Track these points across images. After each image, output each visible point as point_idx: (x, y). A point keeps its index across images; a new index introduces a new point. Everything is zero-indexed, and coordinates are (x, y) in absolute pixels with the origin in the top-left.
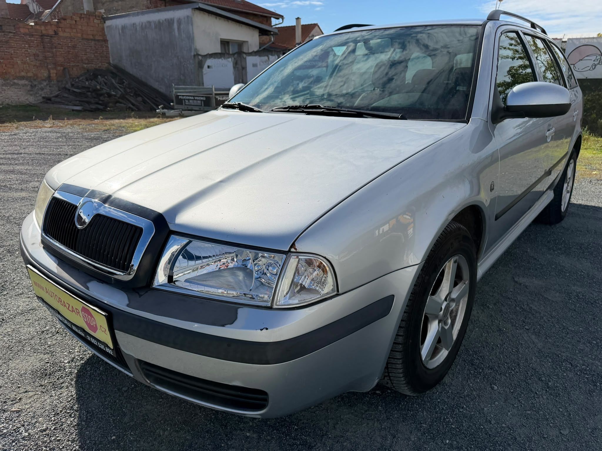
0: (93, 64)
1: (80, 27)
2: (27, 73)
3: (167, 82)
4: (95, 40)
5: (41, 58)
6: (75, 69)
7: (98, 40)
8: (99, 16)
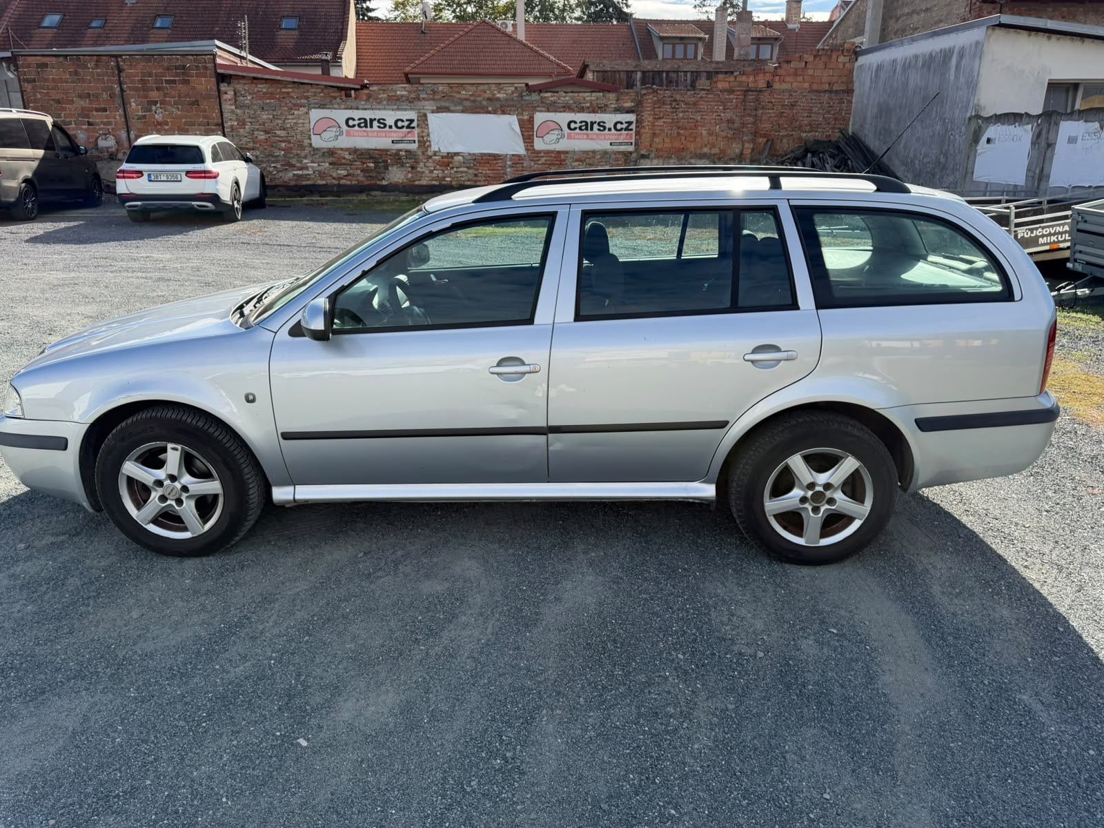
0: (817, 131)
1: (810, 72)
2: (710, 149)
3: (917, 166)
4: (830, 92)
5: (737, 125)
6: (785, 141)
7: (836, 91)
8: (848, 51)
